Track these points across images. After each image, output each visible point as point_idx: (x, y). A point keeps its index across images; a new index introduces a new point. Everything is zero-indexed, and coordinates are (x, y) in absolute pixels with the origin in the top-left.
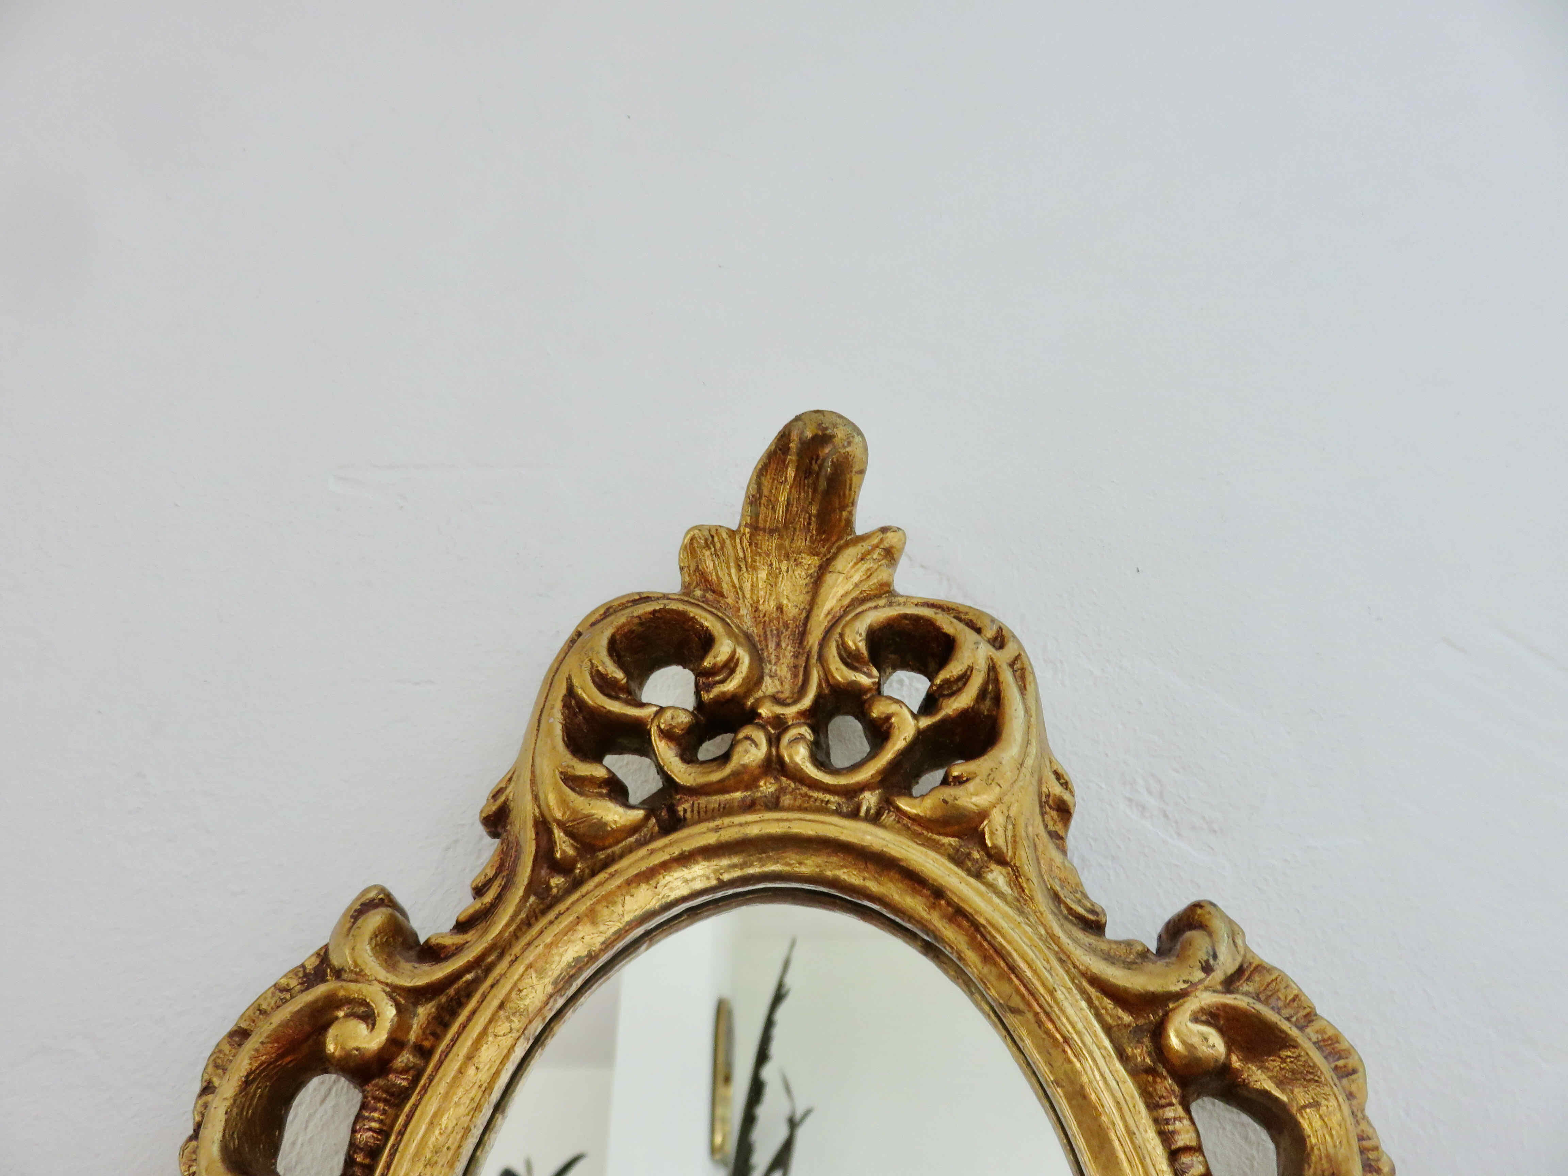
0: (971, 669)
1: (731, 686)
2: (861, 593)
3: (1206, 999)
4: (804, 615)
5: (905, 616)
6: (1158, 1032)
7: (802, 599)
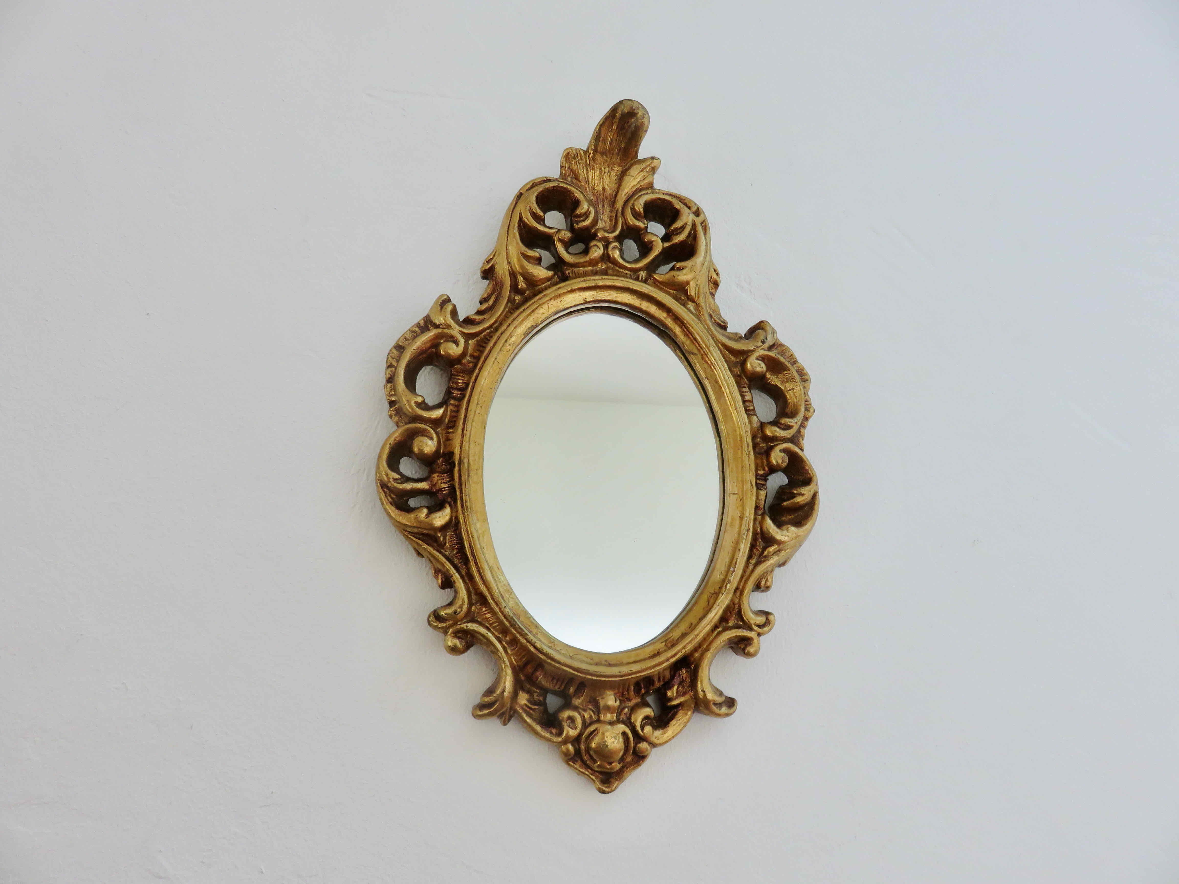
0: (686, 224)
1: (587, 223)
2: (640, 186)
3: (761, 352)
4: (614, 193)
5: (660, 199)
6: (743, 363)
7: (614, 186)
